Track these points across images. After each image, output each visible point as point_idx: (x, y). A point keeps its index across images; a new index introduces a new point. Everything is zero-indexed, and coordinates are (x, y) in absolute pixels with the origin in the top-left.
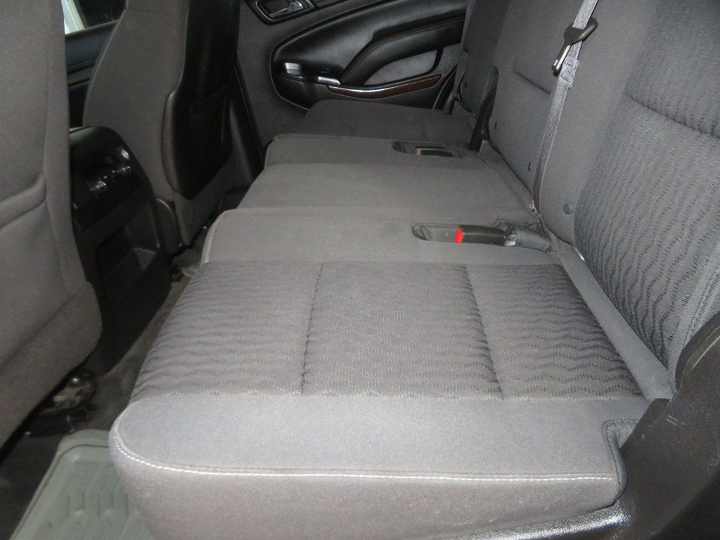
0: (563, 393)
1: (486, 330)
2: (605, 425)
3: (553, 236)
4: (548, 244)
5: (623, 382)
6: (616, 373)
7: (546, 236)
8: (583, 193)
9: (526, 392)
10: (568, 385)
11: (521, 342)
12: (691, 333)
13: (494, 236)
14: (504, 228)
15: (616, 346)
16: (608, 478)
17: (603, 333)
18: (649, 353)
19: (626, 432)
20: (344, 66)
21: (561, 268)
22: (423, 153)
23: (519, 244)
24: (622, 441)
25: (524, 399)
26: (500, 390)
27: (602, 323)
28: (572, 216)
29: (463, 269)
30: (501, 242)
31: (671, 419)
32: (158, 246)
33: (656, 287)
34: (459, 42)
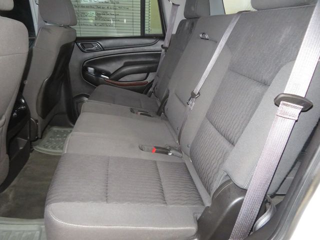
0: (183, 205)
1: (162, 184)
2: (194, 214)
3: (183, 153)
4: (181, 155)
5: (200, 202)
6: (198, 199)
7: (181, 152)
8: (193, 142)
9: (173, 204)
10: (185, 202)
11: (173, 188)
12: (216, 189)
13: (165, 151)
14: (168, 148)
15: (199, 190)
16: (193, 228)
17: (195, 186)
18: (207, 192)
19: (199, 216)
20: (112, 72)
21: (185, 164)
22: (141, 114)
23: (173, 155)
24: (198, 218)
25: (173, 206)
26: (166, 203)
27: (196, 183)
28: (190, 148)
29: (155, 162)
30: (167, 153)
31: (210, 212)
32: (28, 138)
33: (209, 175)
34: (156, 71)
